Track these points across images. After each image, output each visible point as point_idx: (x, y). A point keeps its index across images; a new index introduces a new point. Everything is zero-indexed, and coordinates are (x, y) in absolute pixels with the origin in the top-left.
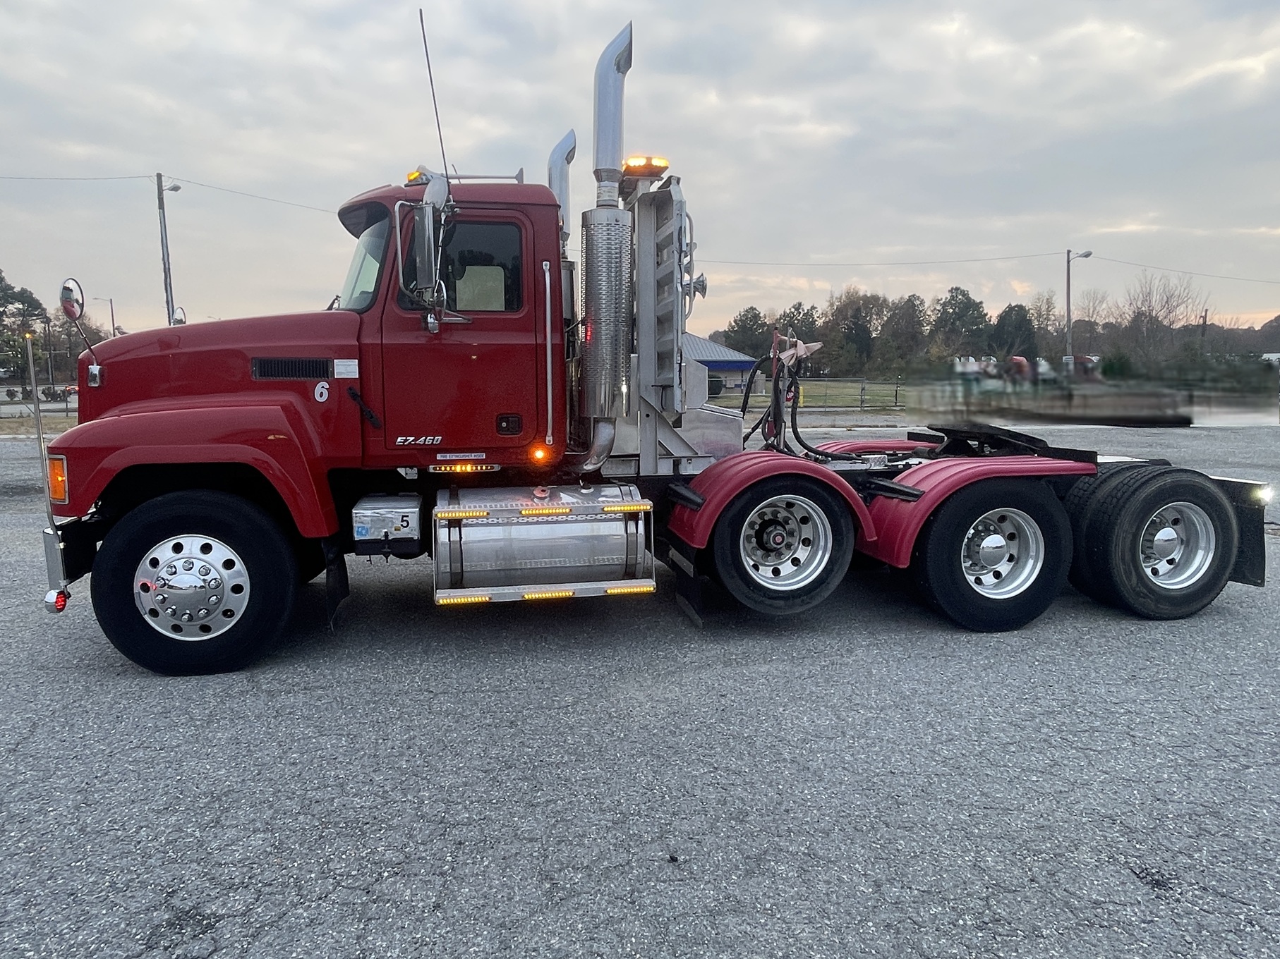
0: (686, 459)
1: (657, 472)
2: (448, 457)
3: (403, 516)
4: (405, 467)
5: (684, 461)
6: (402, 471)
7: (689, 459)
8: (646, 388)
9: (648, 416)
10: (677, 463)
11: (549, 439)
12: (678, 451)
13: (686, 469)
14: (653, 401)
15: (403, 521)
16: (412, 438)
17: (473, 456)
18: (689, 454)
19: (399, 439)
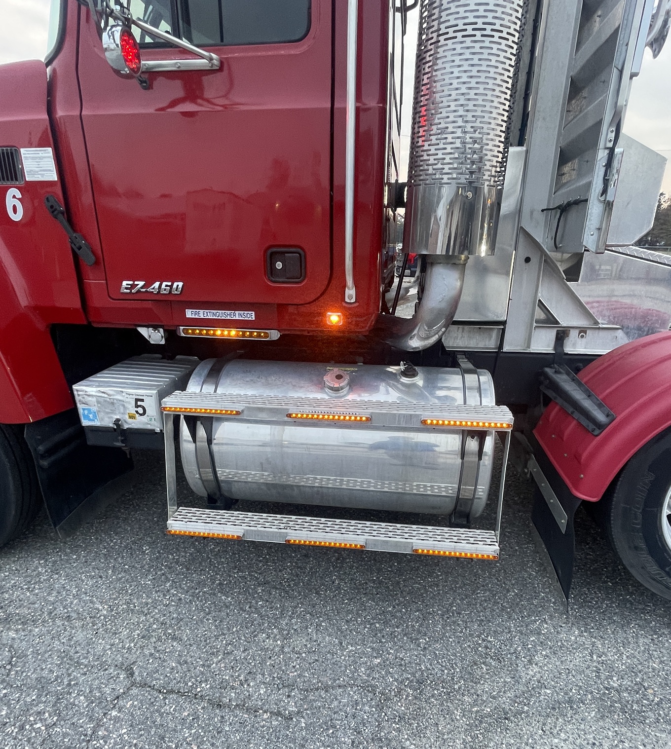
0: (577, 331)
1: (529, 347)
2: (202, 314)
3: (137, 400)
4: (148, 326)
5: (574, 334)
6: (143, 331)
7: (583, 331)
8: (532, 213)
9: (528, 260)
10: (561, 336)
11: (350, 293)
12: (566, 317)
13: (574, 345)
14: (540, 235)
15: (137, 406)
16: (141, 283)
17: (237, 315)
18: (583, 323)
19: (125, 283)
